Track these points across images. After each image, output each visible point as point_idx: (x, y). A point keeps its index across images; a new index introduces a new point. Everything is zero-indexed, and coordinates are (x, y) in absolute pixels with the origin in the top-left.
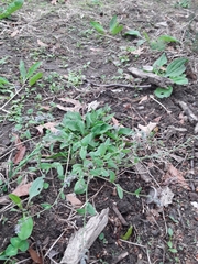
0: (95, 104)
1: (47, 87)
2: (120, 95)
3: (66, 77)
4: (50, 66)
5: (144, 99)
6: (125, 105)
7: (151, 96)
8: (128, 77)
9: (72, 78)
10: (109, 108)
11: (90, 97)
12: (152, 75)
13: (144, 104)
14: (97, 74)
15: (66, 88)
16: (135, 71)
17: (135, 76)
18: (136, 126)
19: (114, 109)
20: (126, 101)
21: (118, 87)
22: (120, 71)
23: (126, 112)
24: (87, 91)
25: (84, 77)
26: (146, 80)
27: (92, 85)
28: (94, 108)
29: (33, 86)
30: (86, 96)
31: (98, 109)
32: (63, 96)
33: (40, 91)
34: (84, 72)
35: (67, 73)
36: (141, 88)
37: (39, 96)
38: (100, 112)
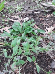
0: (27, 19)
1: (8, 12)
2: (38, 14)
3: (16, 7)
4: (10, 4)
5: (49, 16)
6: (40, 19)
7: (52, 15)
8: (41, 7)
9: (18, 8)
10: (33, 20)
11: (25, 16)
12: (52, 6)
13: (49, 18)
14: (29, 6)
15: (15, 12)
16: (44, 4)
17: (44, 6)
18: (45, 28)
19: (35, 21)
20: (41, 17)
21: (37, 11)
22: (38, 5)
23: (40, 22)
24: (24, 13)
25: (23, 7)
26: (49, 8)
27: (26, 11)
28: (27, 20)
29: (2, 11)
30: (23, 15)
31: (28, 20)
32: (14, 15)
33: (5, 13)
34: (23, 5)
35: (16, 6)
36: (47, 11)
37: (4, 15)
38: (29, 22)
